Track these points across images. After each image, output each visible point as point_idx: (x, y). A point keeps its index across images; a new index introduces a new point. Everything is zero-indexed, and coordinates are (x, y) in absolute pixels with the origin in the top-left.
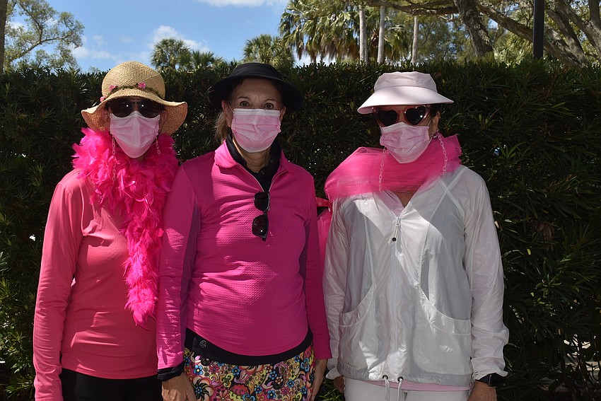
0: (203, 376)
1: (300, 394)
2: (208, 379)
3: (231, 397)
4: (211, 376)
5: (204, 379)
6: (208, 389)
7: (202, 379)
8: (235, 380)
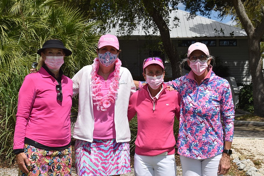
0: (36, 152)
1: (68, 161)
2: (37, 153)
3: (45, 160)
4: (39, 152)
5: (36, 153)
6: (37, 157)
7: (35, 153)
8: (47, 154)
